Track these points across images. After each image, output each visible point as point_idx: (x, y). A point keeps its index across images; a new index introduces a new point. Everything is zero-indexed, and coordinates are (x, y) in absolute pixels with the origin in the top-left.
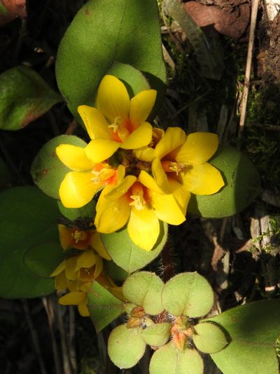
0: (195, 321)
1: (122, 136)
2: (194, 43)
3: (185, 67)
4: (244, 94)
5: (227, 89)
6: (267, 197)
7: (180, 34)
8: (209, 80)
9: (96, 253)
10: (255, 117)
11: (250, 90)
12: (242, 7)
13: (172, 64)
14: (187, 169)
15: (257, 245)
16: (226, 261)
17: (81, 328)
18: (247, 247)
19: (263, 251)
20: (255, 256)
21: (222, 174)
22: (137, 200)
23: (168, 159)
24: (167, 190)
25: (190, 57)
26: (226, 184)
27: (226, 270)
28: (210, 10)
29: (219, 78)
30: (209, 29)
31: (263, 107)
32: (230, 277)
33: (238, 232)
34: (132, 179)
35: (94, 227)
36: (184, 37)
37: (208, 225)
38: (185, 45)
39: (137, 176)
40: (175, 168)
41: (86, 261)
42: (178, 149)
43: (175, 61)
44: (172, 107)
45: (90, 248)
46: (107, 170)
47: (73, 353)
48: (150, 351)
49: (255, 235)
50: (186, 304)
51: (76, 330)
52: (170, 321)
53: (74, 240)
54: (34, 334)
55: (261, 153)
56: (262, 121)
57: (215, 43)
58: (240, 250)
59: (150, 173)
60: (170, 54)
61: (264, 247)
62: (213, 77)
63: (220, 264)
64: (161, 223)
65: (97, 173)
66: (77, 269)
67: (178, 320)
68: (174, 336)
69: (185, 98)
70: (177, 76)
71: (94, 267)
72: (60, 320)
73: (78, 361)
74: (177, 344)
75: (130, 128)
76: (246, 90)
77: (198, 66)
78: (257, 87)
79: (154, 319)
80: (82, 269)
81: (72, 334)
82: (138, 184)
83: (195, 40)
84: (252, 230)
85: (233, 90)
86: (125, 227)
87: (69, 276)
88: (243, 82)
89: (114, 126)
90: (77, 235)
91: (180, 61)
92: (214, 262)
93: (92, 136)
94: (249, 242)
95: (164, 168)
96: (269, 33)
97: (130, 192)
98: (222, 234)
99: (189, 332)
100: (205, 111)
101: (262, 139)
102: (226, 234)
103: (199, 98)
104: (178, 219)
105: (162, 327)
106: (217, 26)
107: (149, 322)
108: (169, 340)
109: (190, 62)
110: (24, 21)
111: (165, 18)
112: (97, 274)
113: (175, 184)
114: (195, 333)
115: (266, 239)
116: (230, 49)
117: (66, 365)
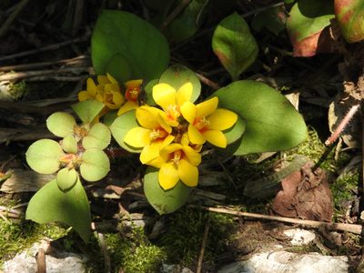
0: (78, 169)
1: (198, 125)
2: (270, 177)
3: (254, 170)
4: (232, 211)
5: (237, 200)
6: (158, 225)
7: (280, 167)
8: (243, 187)
9: (123, 105)
10: (215, 218)
11: (235, 216)
12: (294, 212)
13: (259, 161)
14: (176, 167)
15: (124, 218)
16: (114, 196)
17: (62, 85)
18: (122, 211)
19: (120, 222)
20: (117, 216)
21: (172, 189)
22: (157, 134)
23: (183, 154)
24: (162, 152)
25: (262, 174)
26: (166, 191)
27: (107, 196)
28: (294, 189)
29: (244, 194)
30: (280, 187)
31: (222, 224)
32: (101, 198)
33: (134, 205)
34: (170, 131)
35: (140, 105)
36: (277, 170)
37: (139, 184)
38: (272, 170)
39: (172, 134)
40: (176, 158)
41: (117, 98)
42: (189, 161)
43: (261, 163)
44: (226, 160)
45: (126, 101)
46: (176, 115)
47: (42, 78)
48: (58, 139)
49: (132, 216)
50: (89, 163)
51: (60, 82)
52: (78, 153)
53: (131, 90)
54: (56, 46)
55: (189, 221)
56: (212, 222)
57: (269, 191)
58: (120, 206)
59: (173, 142)
60: (266, 160)
61: (123, 222)
62: (246, 189)
63: (111, 192)
64: (142, 149)
65: (174, 108)
66: (112, 92)
67: (79, 158)
68: (68, 156)
69: (232, 170)
70: (250, 164)
71: (113, 103)
72: (69, 70)
73: (36, 82)
74: (63, 157)
75: (203, 130)
76: (235, 213)
77: (254, 179)
78: (237, 221)
79: (80, 143)
80: (112, 95)
81: (58, 78)
82: (167, 135)
83: (273, 178)
84: (136, 214)
85: (235, 203)
86: (140, 126)
87: (107, 87)
88: (242, 211)
89: (204, 120)
90: (135, 93)
91: (261, 167)
92: (113, 187)
93: (198, 106)
94: (127, 212)
95: (176, 151)
96: (275, 230)
97: (161, 129)
98: (133, 193)
99: (70, 165)
100: (222, 183)
101: (199, 223)
102: (133, 196)
103: (231, 179)
104: (144, 160)
105: (75, 148)
106: (281, 193)
107: (77, 139)
108: (65, 152)
109: (259, 174)
110: (290, 54)
111: (292, 156)
112: (109, 105)
113: (166, 158)
114: (70, 169)
115: (129, 223)
116: (265, 202)
117: (33, 73)
